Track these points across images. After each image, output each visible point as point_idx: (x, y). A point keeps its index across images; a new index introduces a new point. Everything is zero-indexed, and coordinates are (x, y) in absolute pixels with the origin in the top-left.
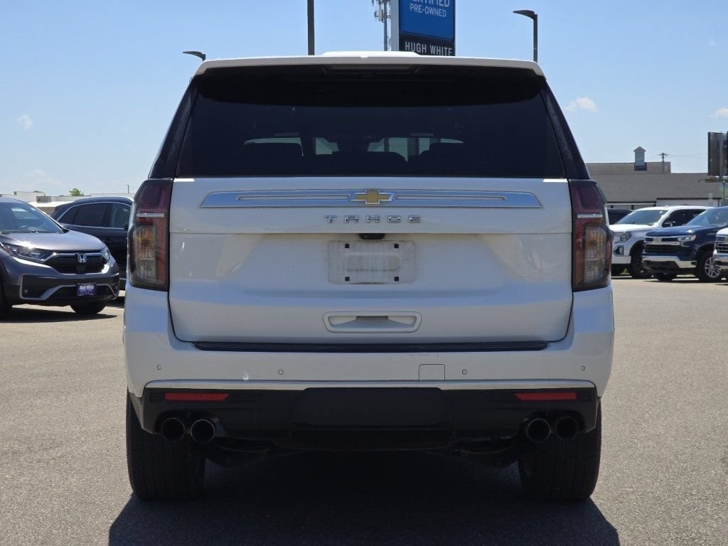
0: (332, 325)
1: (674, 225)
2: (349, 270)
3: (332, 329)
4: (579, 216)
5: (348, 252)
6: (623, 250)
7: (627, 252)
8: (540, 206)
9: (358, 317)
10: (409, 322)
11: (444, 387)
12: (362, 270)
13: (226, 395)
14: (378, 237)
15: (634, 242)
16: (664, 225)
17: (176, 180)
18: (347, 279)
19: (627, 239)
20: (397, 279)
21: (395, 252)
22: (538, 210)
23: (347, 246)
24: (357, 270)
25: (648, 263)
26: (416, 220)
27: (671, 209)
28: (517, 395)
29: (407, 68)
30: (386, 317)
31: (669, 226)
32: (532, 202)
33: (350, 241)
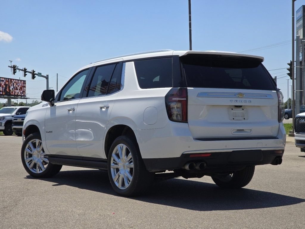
0: (233, 132)
1: (21, 114)
5: (233, 111)
6: (2, 124)
7: (3, 125)
9: (238, 130)
10: (249, 131)
11: (262, 149)
12: (236, 116)
13: (210, 154)
14: (240, 106)
15: (6, 121)
16: (16, 114)
17: (188, 88)
18: (233, 119)
19: (3, 119)
20: (244, 119)
21: (243, 111)
23: (232, 109)
24: (235, 116)
25: (15, 129)
27: (18, 107)
28: (275, 151)
29: (239, 57)
30: (243, 130)
31: (18, 114)
33: (233, 108)
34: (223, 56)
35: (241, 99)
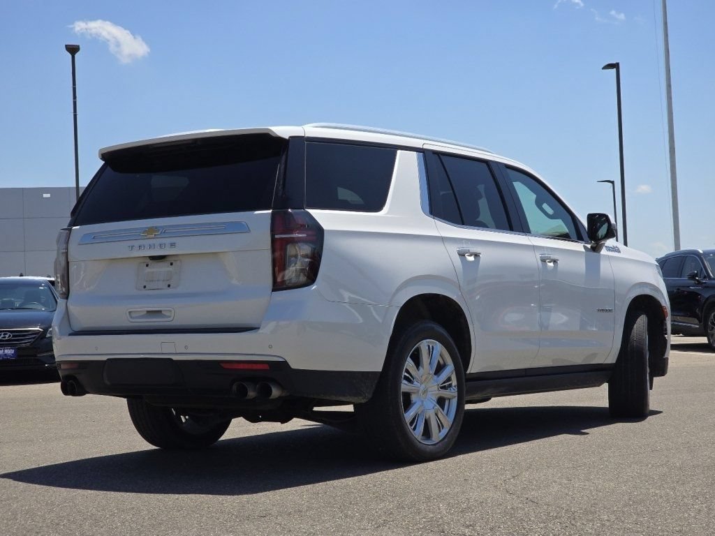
0: (131, 317)
2: (147, 281)
3: (131, 320)
4: (276, 236)
5: (148, 270)
8: (249, 231)
9: (148, 312)
10: (170, 314)
11: (175, 358)
12: (152, 281)
13: (77, 364)
14: (162, 258)
17: (74, 228)
18: (145, 287)
20: (169, 286)
21: (171, 269)
22: (247, 234)
23: (147, 266)
24: (150, 281)
26: (173, 245)
28: (222, 364)
29: (190, 142)
30: (160, 311)
32: (241, 228)
33: (148, 261)
34: (156, 146)
35: (151, 241)
